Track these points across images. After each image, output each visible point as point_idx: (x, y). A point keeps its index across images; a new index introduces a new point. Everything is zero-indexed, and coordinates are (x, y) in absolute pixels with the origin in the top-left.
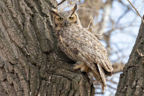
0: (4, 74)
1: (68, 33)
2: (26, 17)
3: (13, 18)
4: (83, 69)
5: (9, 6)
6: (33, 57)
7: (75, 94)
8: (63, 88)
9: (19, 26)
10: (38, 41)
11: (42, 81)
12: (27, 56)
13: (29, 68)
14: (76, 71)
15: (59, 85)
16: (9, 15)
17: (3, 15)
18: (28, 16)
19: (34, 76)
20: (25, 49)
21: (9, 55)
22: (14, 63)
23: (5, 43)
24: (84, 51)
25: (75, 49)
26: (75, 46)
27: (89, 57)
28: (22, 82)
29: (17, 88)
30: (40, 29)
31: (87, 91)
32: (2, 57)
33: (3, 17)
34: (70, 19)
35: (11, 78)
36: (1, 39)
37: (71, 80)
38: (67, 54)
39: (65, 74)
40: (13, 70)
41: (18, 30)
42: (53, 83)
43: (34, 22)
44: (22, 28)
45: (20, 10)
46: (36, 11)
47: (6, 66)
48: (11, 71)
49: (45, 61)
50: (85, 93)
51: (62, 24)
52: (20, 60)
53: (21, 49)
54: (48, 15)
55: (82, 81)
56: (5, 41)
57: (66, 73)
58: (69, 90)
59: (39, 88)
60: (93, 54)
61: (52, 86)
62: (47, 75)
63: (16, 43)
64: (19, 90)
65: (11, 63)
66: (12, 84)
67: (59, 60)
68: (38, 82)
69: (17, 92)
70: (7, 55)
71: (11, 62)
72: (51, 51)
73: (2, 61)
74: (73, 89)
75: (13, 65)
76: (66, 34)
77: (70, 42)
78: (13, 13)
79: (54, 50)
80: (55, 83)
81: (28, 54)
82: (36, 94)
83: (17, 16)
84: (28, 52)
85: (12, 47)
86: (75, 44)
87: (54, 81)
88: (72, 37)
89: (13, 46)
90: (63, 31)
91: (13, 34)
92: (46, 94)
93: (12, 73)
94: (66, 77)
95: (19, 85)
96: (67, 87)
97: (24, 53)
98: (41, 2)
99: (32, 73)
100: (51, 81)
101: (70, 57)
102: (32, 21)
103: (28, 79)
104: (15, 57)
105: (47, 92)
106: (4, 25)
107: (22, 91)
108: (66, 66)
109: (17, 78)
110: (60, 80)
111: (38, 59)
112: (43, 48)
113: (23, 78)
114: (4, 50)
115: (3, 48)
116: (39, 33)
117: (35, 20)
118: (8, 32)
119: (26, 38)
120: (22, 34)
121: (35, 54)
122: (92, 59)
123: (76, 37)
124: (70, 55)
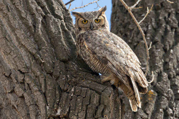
0: (11, 84)
1: (95, 38)
2: (37, 18)
3: (22, 18)
4: (113, 82)
5: (16, 4)
6: (48, 65)
7: (105, 110)
8: (90, 103)
9: (29, 28)
10: (53, 47)
11: (62, 93)
12: (41, 63)
13: (45, 78)
14: (105, 83)
15: (86, 99)
16: (16, 14)
17: (9, 14)
18: (40, 17)
19: (51, 87)
20: (38, 55)
22: (24, 72)
23: (12, 47)
25: (104, 57)
26: (104, 54)
27: (120, 68)
28: (36, 95)
29: (29, 101)
30: (55, 32)
31: (118, 108)
32: (8, 64)
33: (10, 16)
34: (97, 22)
35: (21, 89)
36: (7, 43)
37: (100, 94)
38: (89, 64)
39: (92, 87)
40: (24, 80)
41: (27, 32)
42: (78, 96)
43: (47, 25)
44: (33, 31)
45: (29, 9)
46: (48, 12)
47: (14, 75)
48: (21, 81)
49: (64, 71)
50: (116, 110)
51: (87, 28)
52: (33, 67)
53: (33, 56)
54: (62, 17)
55: (113, 95)
56: (13, 45)
57: (93, 85)
58: (97, 105)
59: (59, 102)
60: (125, 64)
61: (76, 100)
62: (68, 87)
63: (26, 48)
64: (32, 103)
65: (21, 72)
66: (22, 97)
67: (80, 70)
68: (58, 94)
69: (30, 106)
70: (15, 62)
71: (21, 70)
72: (69, 60)
73: (8, 69)
74: (103, 104)
75: (23, 73)
76: (92, 39)
77: (98, 48)
78: (21, 12)
79: (72, 58)
80: (80, 96)
81: (43, 62)
82: (55, 109)
83: (26, 16)
84: (42, 59)
85: (21, 53)
86: (104, 52)
87: (79, 94)
88: (100, 43)
89: (22, 51)
90: (88, 35)
91: (22, 37)
92: (68, 109)
93: (21, 83)
94: (93, 90)
95: (31, 97)
96: (95, 101)
97: (36, 60)
98: (52, 2)
99: (49, 83)
100: (74, 94)
101: (93, 68)
102: (44, 23)
103: (43, 91)
104: (26, 65)
105: (70, 106)
106: (11, 26)
107: (35, 106)
108: (92, 78)
109: (28, 90)
110: (86, 93)
111: (55, 68)
112: (60, 55)
113: (37, 89)
114: (12, 56)
115: (10, 53)
116: (53, 38)
117: (48, 22)
118: (16, 35)
119: (39, 42)
120: (33, 38)
121: (51, 62)
122: (125, 70)
123: (105, 43)
124: (94, 65)
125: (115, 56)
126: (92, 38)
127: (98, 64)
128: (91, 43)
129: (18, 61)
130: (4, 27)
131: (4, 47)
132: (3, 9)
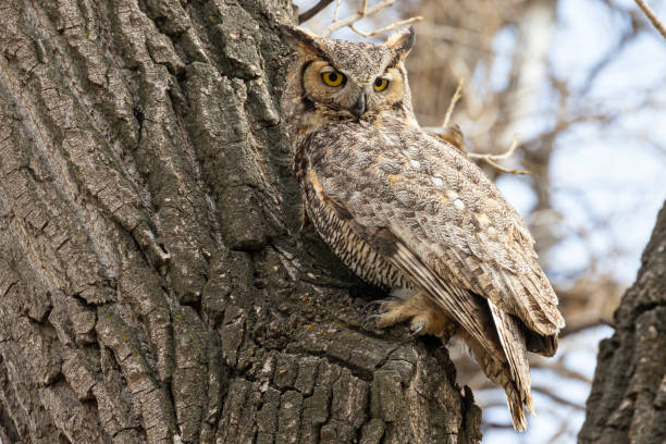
0: (52, 351)
1: (347, 156)
2: (149, 80)
3: (91, 87)
5: (67, 32)
6: (185, 271)
8: (330, 416)
9: (117, 123)
10: (210, 194)
11: (232, 380)
12: (159, 265)
13: (168, 323)
14: (392, 331)
15: (313, 400)
16: (71, 71)
17: (40, 72)
18: (161, 76)
19: (193, 359)
20: (149, 233)
21: (70, 263)
22: (95, 301)
23: (51, 204)
24: (426, 237)
25: (381, 228)
26: (381, 217)
27: (447, 267)
28: (135, 391)
29: (114, 418)
30: (218, 135)
31: (445, 428)
32: (41, 272)
33: (44, 81)
34: (376, 88)
35: (83, 371)
36: (35, 189)
37: (365, 375)
39: (340, 350)
40: (93, 333)
41: (112, 142)
42: (284, 390)
43: (189, 106)
44: (133, 135)
45: (122, 49)
46: (199, 54)
47: (60, 314)
48: (82, 337)
49: (245, 288)
50: (434, 438)
52: (125, 283)
53: (129, 233)
54: (253, 68)
55: (421, 378)
56: (54, 197)
57: (345, 341)
58: (357, 423)
59: (218, 416)
60: (466, 250)
61: (279, 407)
62: (254, 355)
63: (103, 206)
64: (123, 426)
65: (82, 301)
66: (90, 401)
67: (310, 281)
68: (214, 386)
69: (115, 435)
70: (62, 264)
71: (83, 295)
72: (270, 241)
73: (39, 293)
74: (379, 417)
75: (93, 307)
76: (338, 159)
77: (357, 195)
78: (87, 64)
79: (286, 234)
80: (292, 389)
81: (165, 256)
83: (107, 78)
84: (162, 246)
85: (88, 226)
86: (380, 208)
87: (288, 384)
88: (367, 174)
89: (92, 218)
90: (322, 146)
91: (87, 163)
92: (250, 442)
93: (87, 345)
94: (343, 363)
95: (122, 401)
96: (350, 407)
97: (142, 250)
98: (218, 11)
99: (183, 344)
100: (271, 383)
101: (359, 269)
102: (178, 98)
103: (163, 375)
104: (101, 273)
105: (257, 432)
106: (48, 122)
107: (135, 433)
108: (345, 311)
109: (111, 372)
110: (316, 376)
111: (209, 281)
112: (233, 226)
113: (141, 370)
114: (50, 239)
115: (43, 228)
116: (211, 157)
117: (192, 96)
118: (66, 155)
119: (154, 178)
120: (134, 164)
121: (197, 255)
122: (464, 275)
123: (388, 172)
124: (359, 258)
125: (425, 220)
126: (335, 155)
127: (368, 253)
128: (331, 176)
129: (73, 261)
130: (24, 126)
131: (24, 205)
132: (19, 55)
